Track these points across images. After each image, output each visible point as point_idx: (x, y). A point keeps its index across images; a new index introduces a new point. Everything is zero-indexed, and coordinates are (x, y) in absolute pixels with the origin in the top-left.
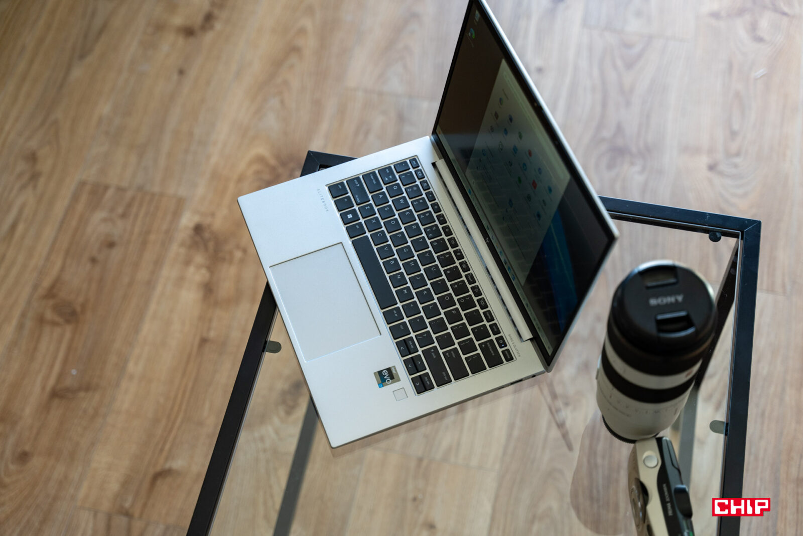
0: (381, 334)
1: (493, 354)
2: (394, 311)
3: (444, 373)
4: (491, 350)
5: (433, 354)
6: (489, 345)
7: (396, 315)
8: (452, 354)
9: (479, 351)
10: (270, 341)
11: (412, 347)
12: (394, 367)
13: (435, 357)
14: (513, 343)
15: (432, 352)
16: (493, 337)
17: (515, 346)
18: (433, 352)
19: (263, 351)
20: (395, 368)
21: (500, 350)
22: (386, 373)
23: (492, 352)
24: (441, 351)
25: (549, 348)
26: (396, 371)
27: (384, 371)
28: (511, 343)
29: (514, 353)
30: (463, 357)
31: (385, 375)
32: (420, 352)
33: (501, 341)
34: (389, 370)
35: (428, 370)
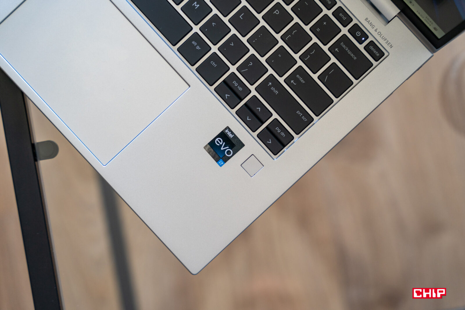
0: (190, 86)
1: (355, 58)
2: (193, 42)
3: (298, 112)
4: (349, 52)
5: (272, 88)
6: (344, 46)
7: (198, 48)
8: (298, 79)
9: (333, 60)
10: (38, 143)
11: (240, 89)
12: (227, 128)
13: (277, 92)
14: (376, 31)
15: (270, 86)
16: (345, 31)
17: (380, 34)
18: (272, 86)
19: (36, 160)
20: (230, 130)
21: (361, 47)
22: (220, 142)
23: (352, 55)
24: (281, 80)
25: (435, 29)
26: (232, 133)
27: (217, 139)
28: (372, 31)
29: (382, 43)
30: (315, 77)
31: (221, 146)
32: (254, 93)
33: (358, 34)
34: (223, 135)
35: (275, 116)
